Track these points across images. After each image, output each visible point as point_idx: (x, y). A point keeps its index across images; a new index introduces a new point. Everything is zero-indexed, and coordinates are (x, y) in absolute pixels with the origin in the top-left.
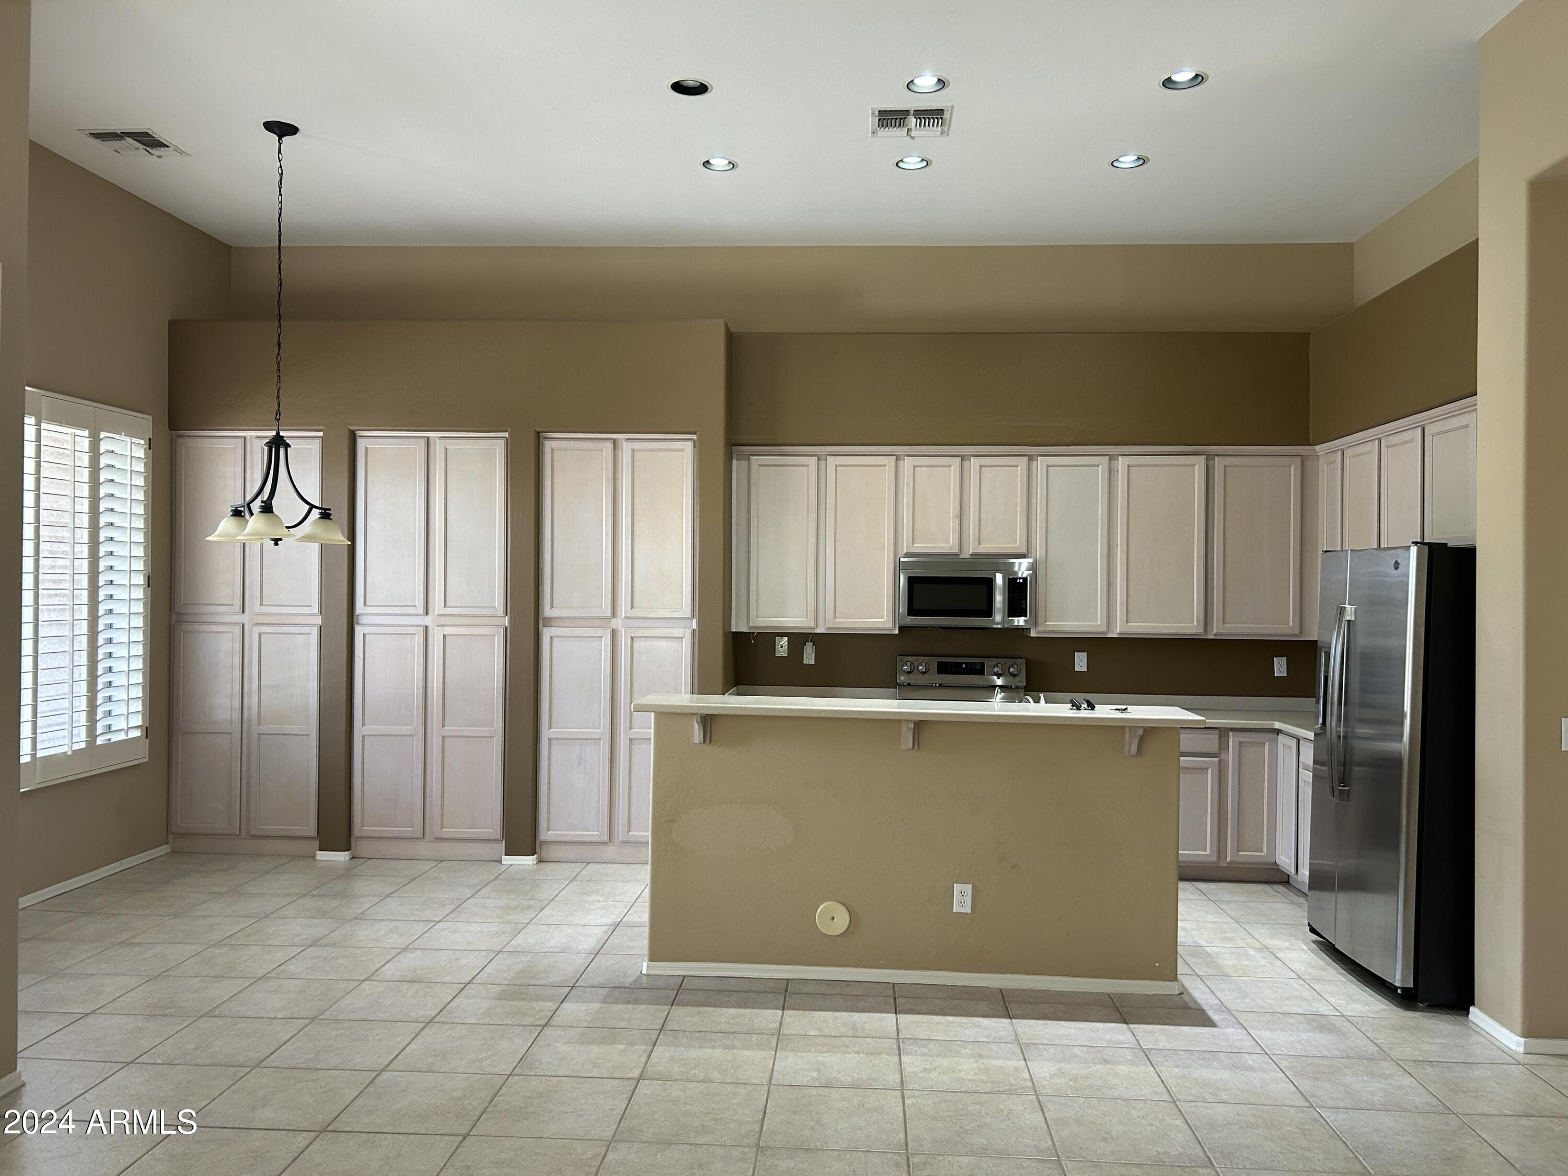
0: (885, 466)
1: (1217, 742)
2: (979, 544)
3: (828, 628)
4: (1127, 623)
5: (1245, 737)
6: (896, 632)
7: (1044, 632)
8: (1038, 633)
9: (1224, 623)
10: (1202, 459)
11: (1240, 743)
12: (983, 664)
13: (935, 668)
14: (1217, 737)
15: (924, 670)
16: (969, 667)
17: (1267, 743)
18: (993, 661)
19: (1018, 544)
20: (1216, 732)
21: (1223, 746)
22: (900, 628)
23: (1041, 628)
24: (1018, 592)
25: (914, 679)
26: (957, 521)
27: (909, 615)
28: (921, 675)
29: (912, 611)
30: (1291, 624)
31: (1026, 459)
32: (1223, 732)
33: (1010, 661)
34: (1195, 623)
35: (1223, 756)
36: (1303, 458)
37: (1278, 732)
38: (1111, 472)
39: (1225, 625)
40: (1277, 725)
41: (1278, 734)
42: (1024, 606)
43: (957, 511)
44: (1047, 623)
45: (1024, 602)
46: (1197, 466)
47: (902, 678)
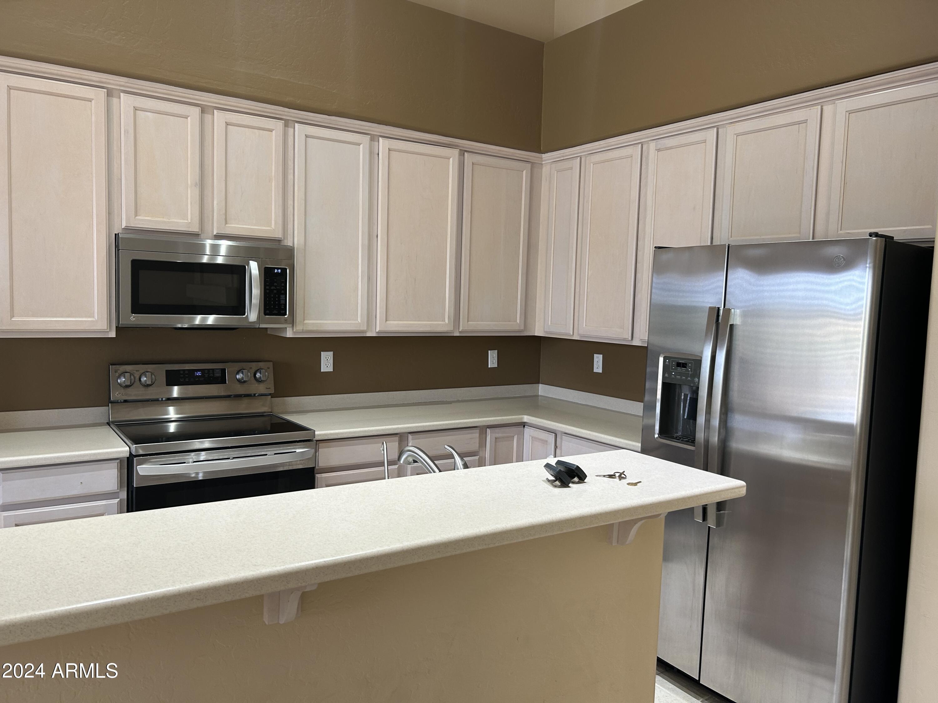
1: (477, 440)
2: (226, 223)
4: (386, 321)
5: (499, 433)
6: (113, 334)
7: (303, 332)
8: (294, 333)
9: (468, 321)
10: (456, 152)
11: (496, 438)
12: (223, 371)
13: (163, 378)
14: (477, 435)
15: (149, 382)
16: (206, 376)
17: (516, 436)
18: (237, 366)
19: (273, 226)
20: (477, 431)
21: (482, 444)
22: (118, 329)
23: (299, 328)
24: (276, 284)
25: (134, 394)
26: (197, 191)
27: (133, 312)
28: (143, 389)
29: (137, 308)
30: (518, 321)
31: (281, 124)
32: (483, 429)
33: (254, 366)
34: (447, 321)
35: (481, 453)
36: (533, 164)
39: (470, 323)
40: (526, 418)
41: (524, 426)
42: (282, 302)
43: (197, 178)
44: (306, 322)
45: (282, 296)
46: (451, 159)
47: (116, 395)
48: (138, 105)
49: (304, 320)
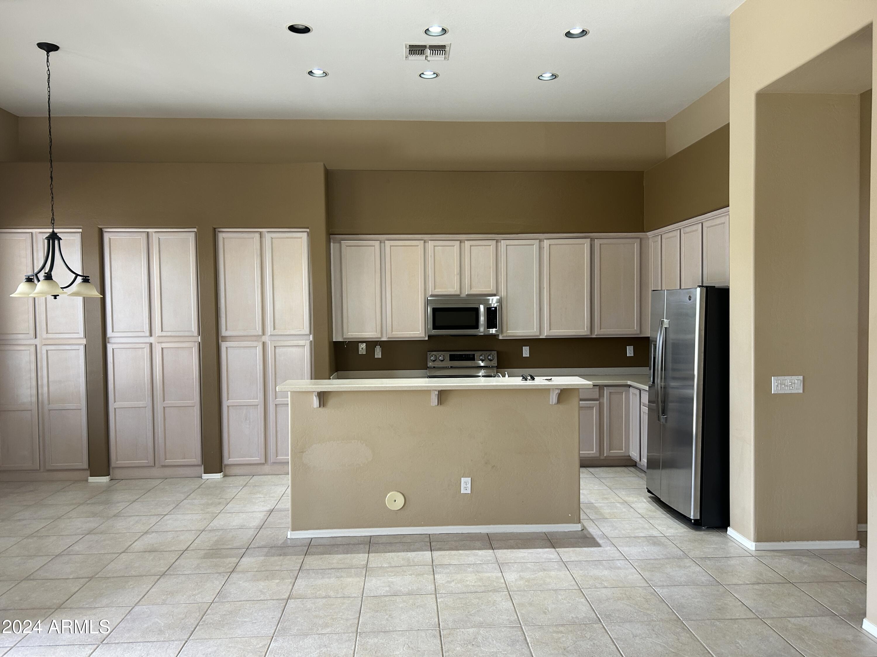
0: (418, 246)
1: (598, 393)
2: (471, 289)
3: (389, 338)
4: (550, 330)
5: (612, 390)
6: (427, 339)
7: (506, 336)
8: (503, 337)
9: (600, 329)
10: (588, 240)
11: (610, 392)
12: (474, 355)
13: (448, 358)
14: (598, 390)
15: (442, 359)
16: (467, 357)
17: (624, 393)
18: (479, 353)
19: (492, 289)
20: (598, 387)
21: (601, 395)
22: (429, 337)
23: (505, 334)
24: (492, 315)
25: (437, 364)
26: (458, 276)
27: (433, 329)
28: (441, 362)
29: (435, 327)
30: (635, 329)
31: (494, 242)
32: (601, 387)
33: (488, 353)
34: (586, 329)
35: (601, 400)
36: (641, 239)
37: (630, 386)
38: (540, 248)
39: (601, 330)
40: (629, 383)
41: (629, 387)
42: (495, 323)
43: (459, 272)
44: (508, 331)
45: (495, 320)
46: (585, 244)
47: (430, 364)
48: (435, 245)
49: (507, 331)
